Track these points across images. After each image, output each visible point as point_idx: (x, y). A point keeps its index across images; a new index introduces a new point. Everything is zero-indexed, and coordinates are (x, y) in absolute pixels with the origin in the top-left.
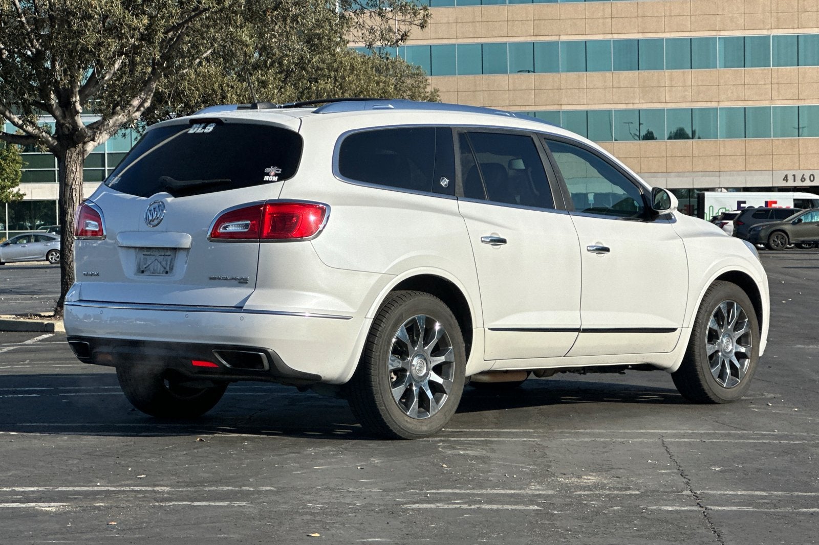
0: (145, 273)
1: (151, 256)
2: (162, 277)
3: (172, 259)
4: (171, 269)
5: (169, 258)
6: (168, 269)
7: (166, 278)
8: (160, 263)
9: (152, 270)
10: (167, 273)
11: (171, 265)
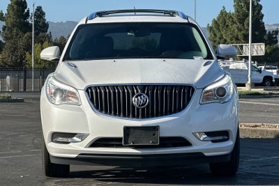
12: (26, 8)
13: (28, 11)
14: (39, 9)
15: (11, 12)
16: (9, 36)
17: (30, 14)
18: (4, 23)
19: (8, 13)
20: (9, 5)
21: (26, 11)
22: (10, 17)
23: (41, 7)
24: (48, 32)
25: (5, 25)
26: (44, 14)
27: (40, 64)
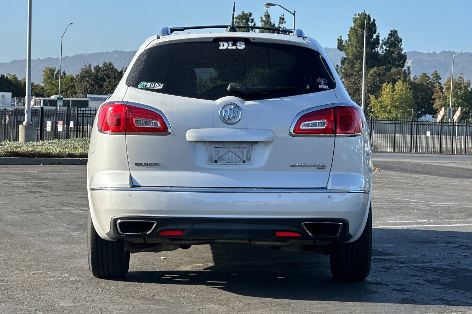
0: (218, 163)
1: (223, 149)
2: (239, 165)
3: (248, 151)
4: (249, 159)
5: (245, 151)
6: (245, 159)
7: (244, 166)
8: (235, 154)
9: (227, 160)
10: (244, 162)
11: (249, 156)
12: (375, 32)
13: (378, 37)
14: (393, 34)
15: (353, 37)
16: (350, 72)
17: (381, 42)
18: (343, 54)
19: (350, 40)
20: (351, 29)
21: (374, 36)
22: (352, 45)
23: (396, 32)
24: (405, 68)
25: (345, 56)
26: (401, 41)
27: (390, 112)
